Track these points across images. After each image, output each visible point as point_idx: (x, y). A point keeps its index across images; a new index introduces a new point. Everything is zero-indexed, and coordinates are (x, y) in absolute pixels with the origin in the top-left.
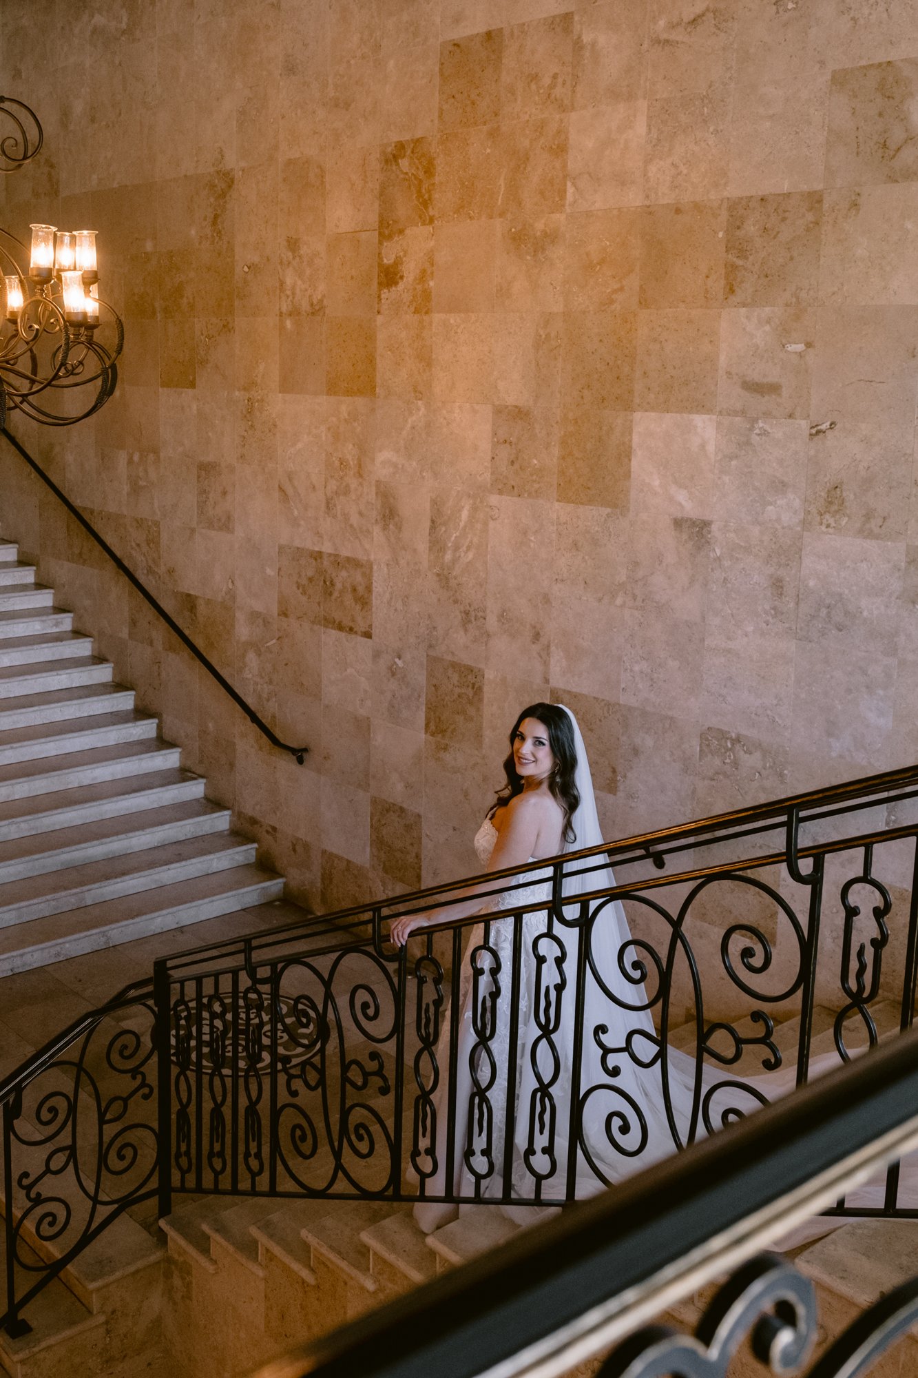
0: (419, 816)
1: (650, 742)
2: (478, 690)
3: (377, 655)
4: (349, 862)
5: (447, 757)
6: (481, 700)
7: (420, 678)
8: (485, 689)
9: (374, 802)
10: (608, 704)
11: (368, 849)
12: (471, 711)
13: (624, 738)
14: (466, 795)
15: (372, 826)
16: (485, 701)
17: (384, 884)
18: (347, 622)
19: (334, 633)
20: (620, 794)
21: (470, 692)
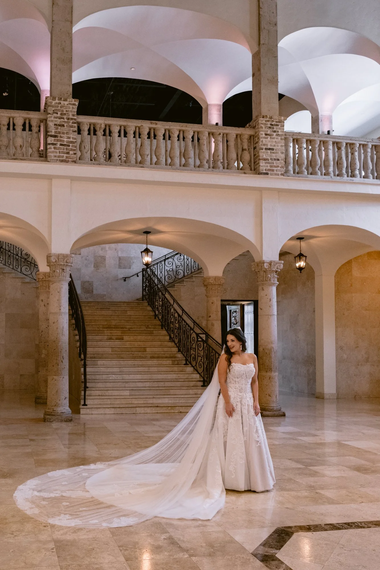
0: (93, 282)
1: (135, 261)
2: (105, 260)
3: (82, 257)
5: (98, 271)
6: (105, 261)
7: (93, 259)
9: (82, 282)
10: (129, 257)
11: (80, 290)
13: (132, 261)
14: (103, 276)
15: (81, 286)
16: (106, 260)
17: (84, 295)
20: (131, 268)
21: (103, 260)
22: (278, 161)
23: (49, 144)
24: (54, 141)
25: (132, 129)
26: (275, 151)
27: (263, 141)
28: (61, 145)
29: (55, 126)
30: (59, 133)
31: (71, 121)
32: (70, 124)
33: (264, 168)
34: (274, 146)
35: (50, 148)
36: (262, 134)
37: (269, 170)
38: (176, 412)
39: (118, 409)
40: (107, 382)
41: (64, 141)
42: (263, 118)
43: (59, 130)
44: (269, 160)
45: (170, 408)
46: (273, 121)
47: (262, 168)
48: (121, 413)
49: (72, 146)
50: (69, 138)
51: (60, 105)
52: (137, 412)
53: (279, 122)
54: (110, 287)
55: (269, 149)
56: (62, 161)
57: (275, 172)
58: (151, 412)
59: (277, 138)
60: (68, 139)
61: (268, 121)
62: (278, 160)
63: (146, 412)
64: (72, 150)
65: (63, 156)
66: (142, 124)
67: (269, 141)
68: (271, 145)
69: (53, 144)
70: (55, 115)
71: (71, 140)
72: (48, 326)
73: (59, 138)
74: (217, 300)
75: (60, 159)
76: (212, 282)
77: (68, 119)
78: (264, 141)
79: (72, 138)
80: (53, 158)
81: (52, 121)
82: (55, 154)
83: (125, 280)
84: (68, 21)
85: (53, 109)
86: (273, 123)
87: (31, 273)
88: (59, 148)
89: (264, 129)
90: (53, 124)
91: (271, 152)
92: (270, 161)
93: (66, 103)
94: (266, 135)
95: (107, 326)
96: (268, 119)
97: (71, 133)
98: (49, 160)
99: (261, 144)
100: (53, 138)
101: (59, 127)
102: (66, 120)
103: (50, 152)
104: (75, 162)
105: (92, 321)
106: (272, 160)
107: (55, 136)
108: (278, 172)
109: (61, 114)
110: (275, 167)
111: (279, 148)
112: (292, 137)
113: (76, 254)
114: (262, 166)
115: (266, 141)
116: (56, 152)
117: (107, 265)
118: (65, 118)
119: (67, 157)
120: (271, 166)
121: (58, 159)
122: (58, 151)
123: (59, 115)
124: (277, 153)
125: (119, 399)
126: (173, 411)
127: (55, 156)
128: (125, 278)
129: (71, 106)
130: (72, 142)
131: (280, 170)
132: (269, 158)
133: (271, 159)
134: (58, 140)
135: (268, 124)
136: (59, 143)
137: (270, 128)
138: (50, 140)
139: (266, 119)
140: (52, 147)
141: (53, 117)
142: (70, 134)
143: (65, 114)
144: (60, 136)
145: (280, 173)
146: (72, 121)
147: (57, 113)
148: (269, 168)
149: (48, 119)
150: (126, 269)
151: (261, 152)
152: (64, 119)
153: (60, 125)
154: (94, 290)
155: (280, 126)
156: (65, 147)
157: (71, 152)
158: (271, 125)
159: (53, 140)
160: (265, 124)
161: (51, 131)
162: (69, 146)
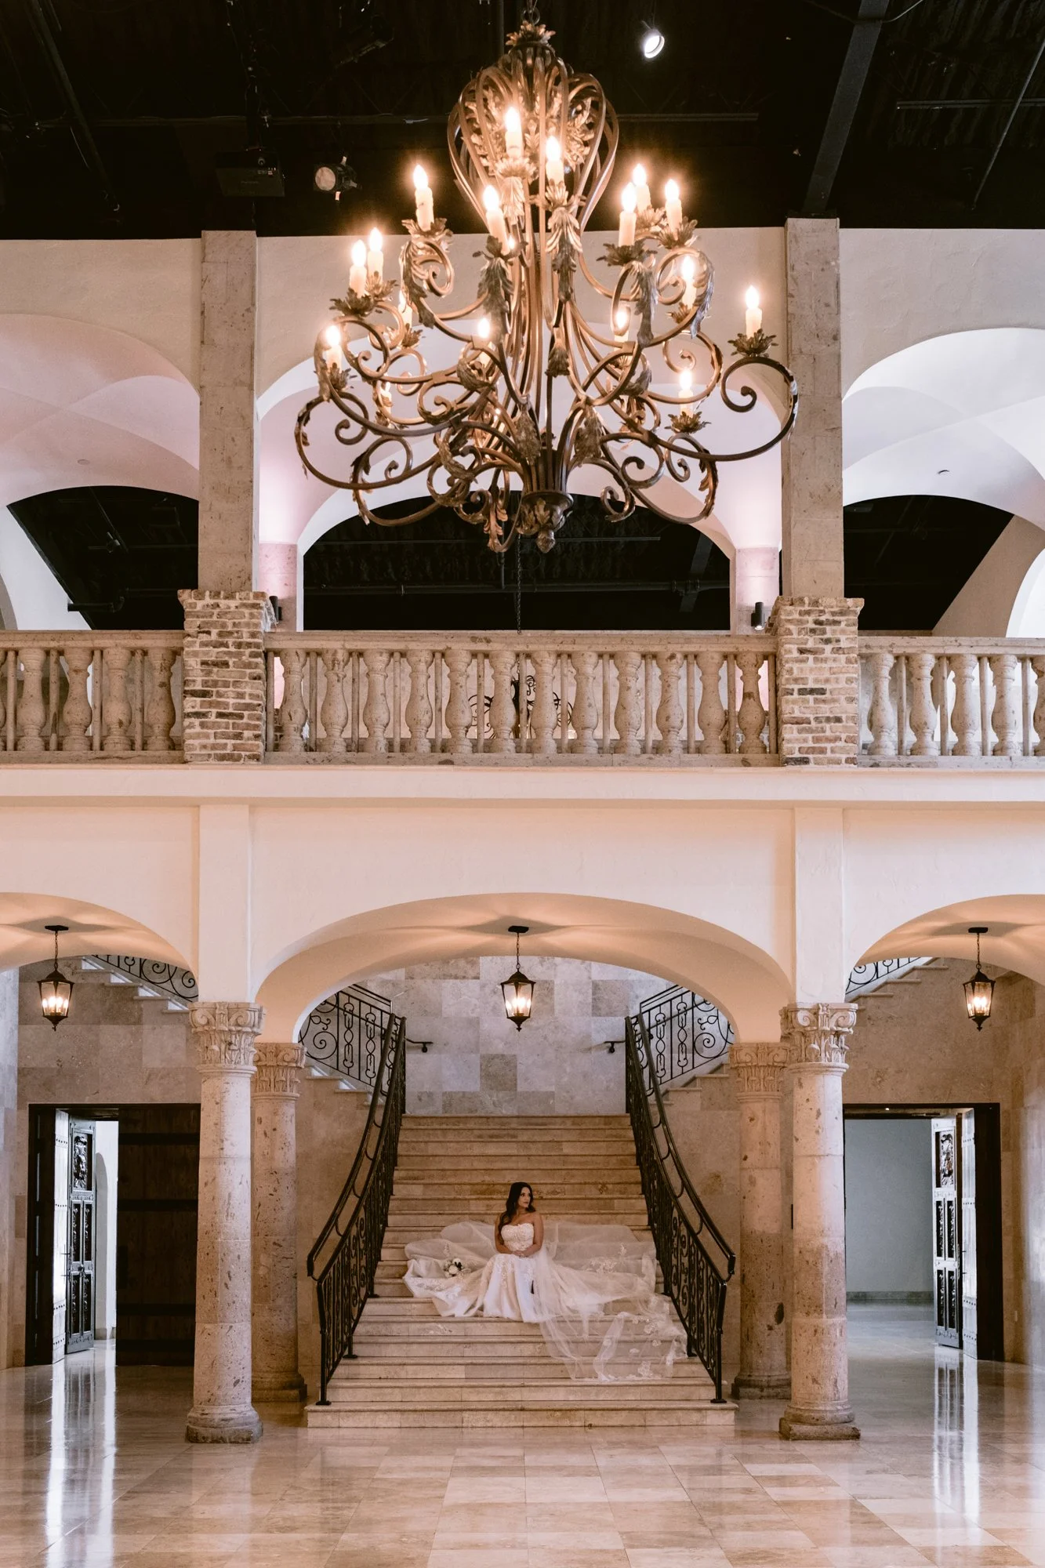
0: (515, 1055)
2: (551, 991)
3: (483, 986)
4: (464, 1093)
6: (552, 994)
8: (556, 988)
9: (482, 1057)
10: (623, 982)
11: (479, 1082)
12: (547, 1000)
13: (631, 994)
14: (545, 1038)
15: (481, 1069)
16: (555, 992)
18: (462, 974)
19: (452, 981)
21: (546, 992)
22: (837, 724)
23: (188, 715)
24: (201, 707)
25: (423, 659)
26: (828, 696)
27: (792, 669)
28: (220, 715)
29: (204, 667)
30: (215, 684)
31: (248, 651)
32: (244, 658)
33: (797, 746)
34: (827, 681)
35: (191, 726)
36: (790, 652)
37: (813, 750)
38: (578, 1424)
39: (412, 1416)
40: (412, 1343)
41: (227, 705)
42: (792, 604)
43: (215, 678)
44: (810, 723)
45: (558, 1413)
46: (822, 612)
47: (790, 745)
48: (418, 1425)
49: (250, 717)
50: (241, 696)
51: (216, 611)
52: (464, 1425)
53: (842, 613)
54: (568, 1070)
55: (812, 691)
56: (222, 758)
57: (829, 754)
58: (505, 1425)
59: (835, 660)
60: (237, 698)
61: (808, 613)
62: (838, 720)
63: (489, 1424)
64: (248, 727)
65: (226, 744)
66: (449, 645)
67: (811, 670)
68: (816, 681)
69: (197, 715)
70: (204, 637)
71: (247, 700)
72: (275, 1191)
73: (214, 698)
74: (764, 1111)
75: (218, 752)
76: (748, 1059)
77: (239, 645)
78: (795, 671)
79: (250, 695)
80: (198, 752)
81: (195, 654)
82: (204, 741)
83: (612, 1050)
84: (242, 383)
85: (198, 622)
86: (823, 618)
88: (214, 725)
89: (795, 636)
90: (199, 660)
91: (816, 700)
92: (814, 724)
93: (233, 604)
94: (801, 651)
95: (485, 1187)
96: (807, 608)
97: (246, 682)
98: (189, 759)
99: (787, 679)
100: (198, 700)
101: (215, 669)
102: (232, 649)
103: (191, 737)
104: (257, 758)
105: (448, 1173)
106: (821, 722)
107: (204, 694)
108: (838, 755)
109: (220, 634)
110: (829, 740)
111: (840, 686)
112: (891, 652)
113: (464, 977)
114: (789, 741)
115: (802, 670)
116: (207, 736)
117: (557, 1008)
118: (230, 644)
119: (235, 747)
120: (817, 740)
121: (212, 752)
122: (211, 732)
123: (214, 637)
124: (834, 701)
125: (425, 1390)
126: (567, 1423)
127: (204, 747)
128: (610, 1044)
129: (247, 611)
130: (248, 707)
131: (843, 750)
132: (812, 717)
133: (816, 719)
134: (211, 704)
135: (808, 622)
136: (214, 711)
137: (813, 631)
138: (192, 704)
139: (803, 609)
140: (196, 721)
141: (198, 644)
142: (244, 685)
143: (231, 633)
144: (218, 692)
145: (844, 757)
146: (250, 650)
147: (209, 633)
148: (810, 744)
149: (186, 649)
150: (615, 1016)
151: (787, 702)
152: (228, 647)
153: (215, 664)
154: (518, 1082)
155: (843, 624)
156: (231, 721)
157: (247, 734)
158: (817, 622)
159: (198, 705)
160: (800, 622)
161: (194, 681)
162: (241, 717)
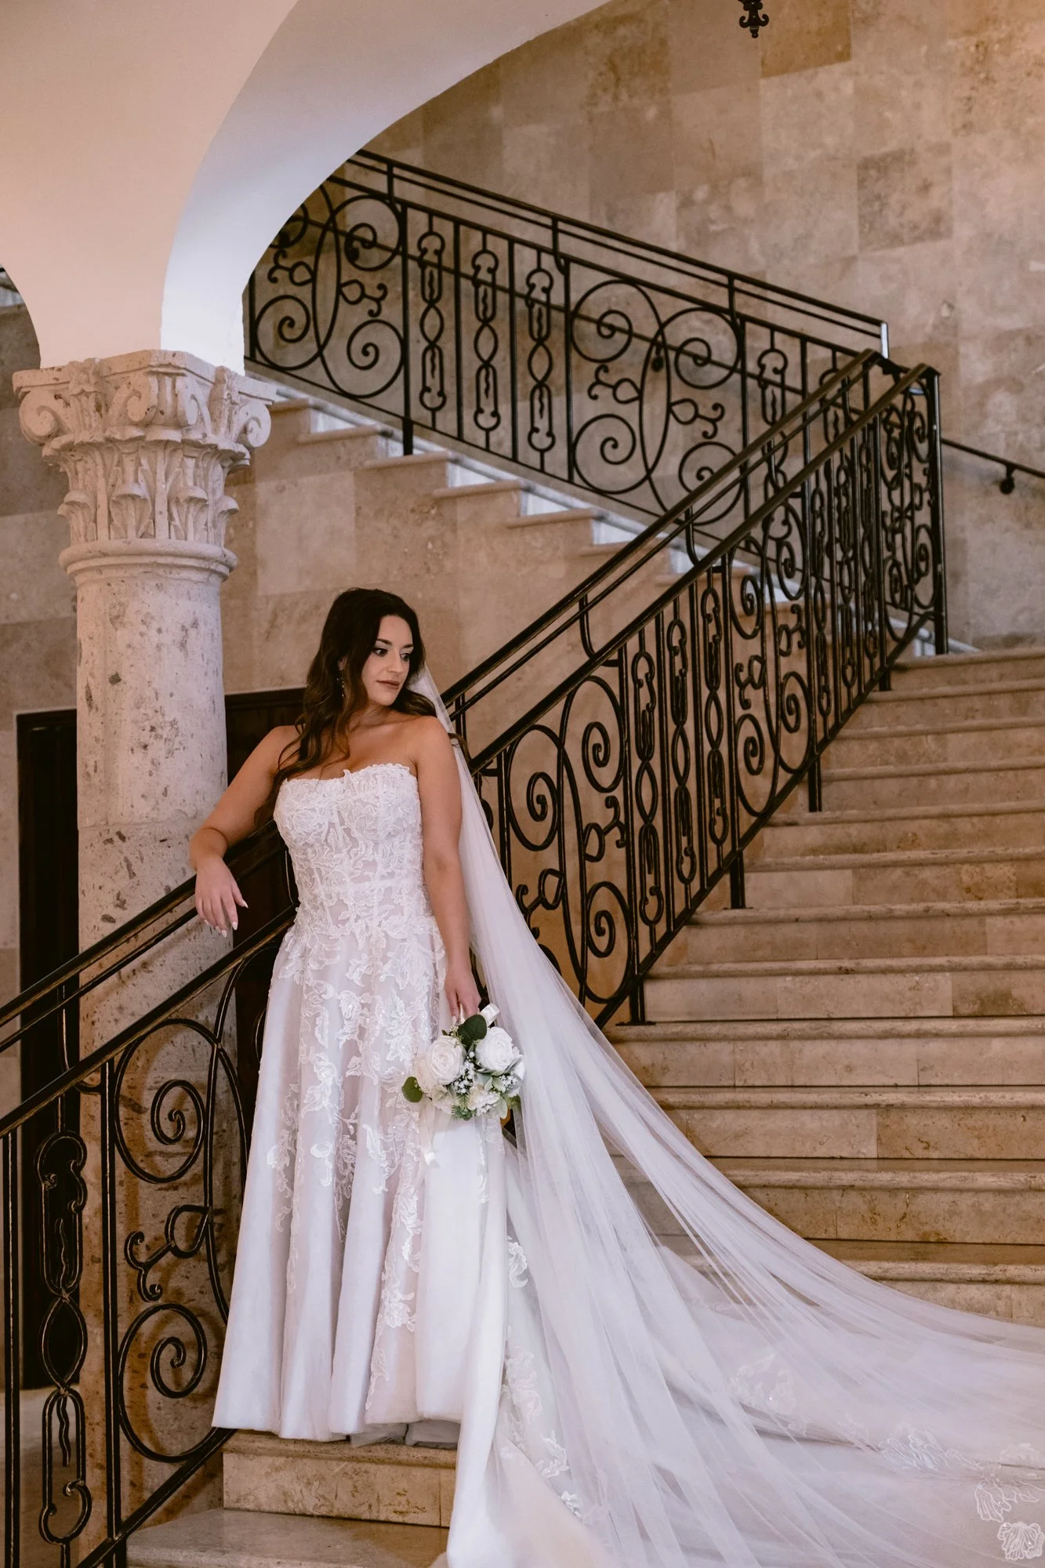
87: (649, 471)
